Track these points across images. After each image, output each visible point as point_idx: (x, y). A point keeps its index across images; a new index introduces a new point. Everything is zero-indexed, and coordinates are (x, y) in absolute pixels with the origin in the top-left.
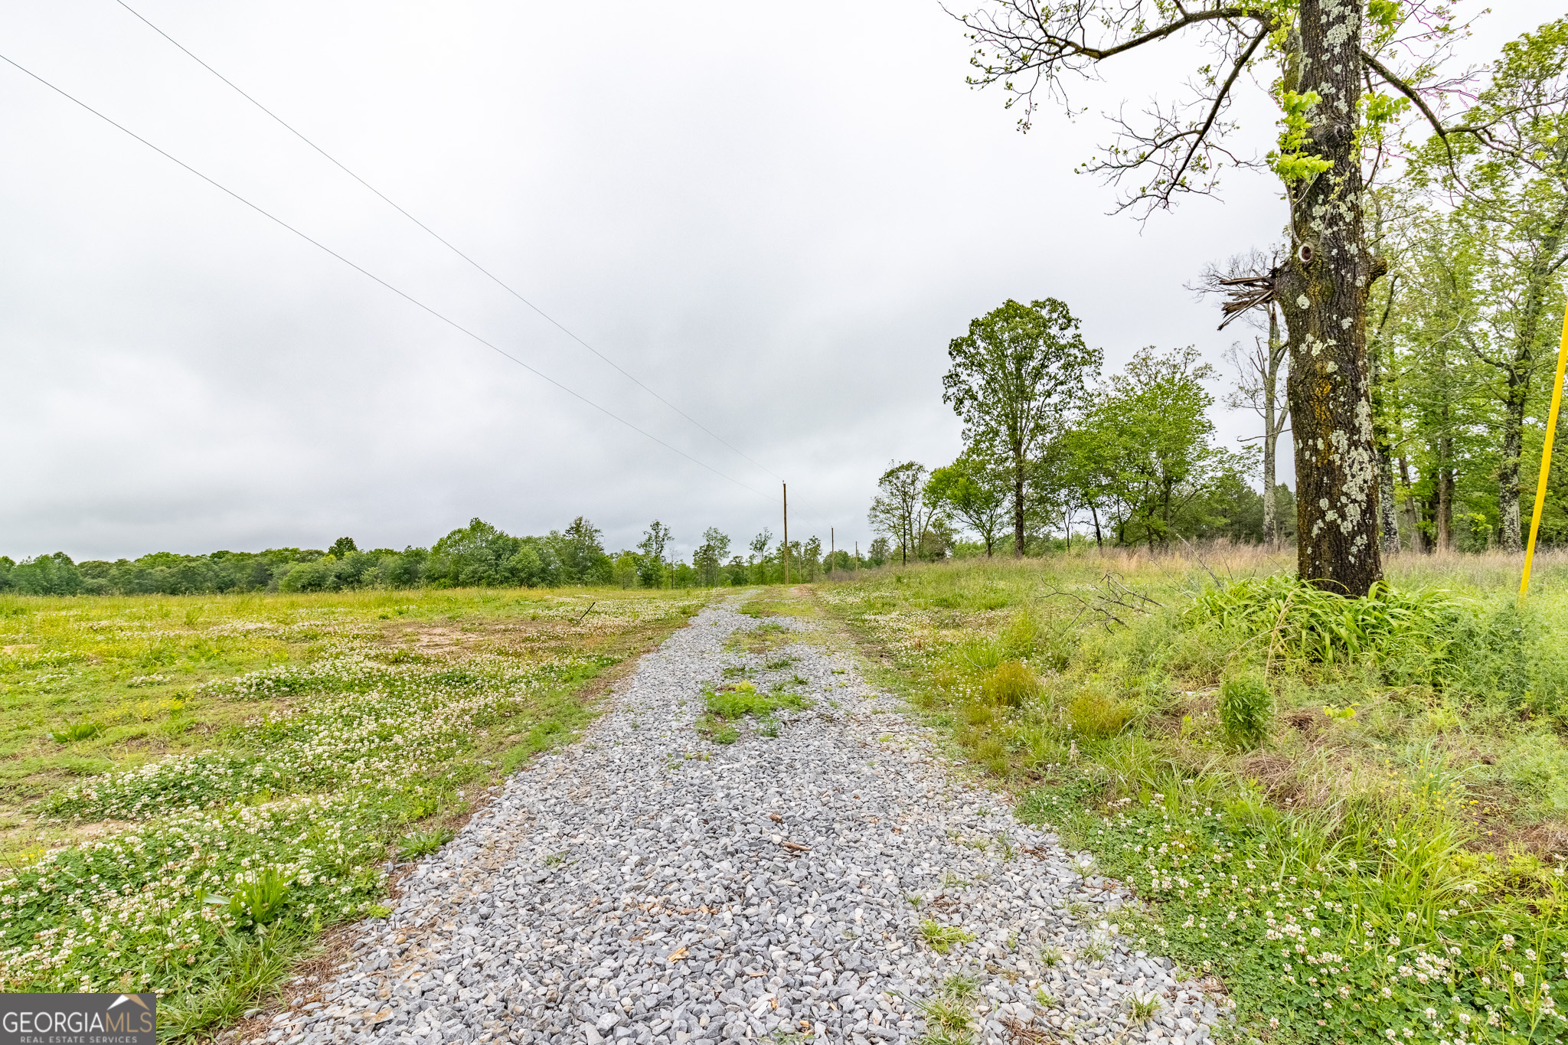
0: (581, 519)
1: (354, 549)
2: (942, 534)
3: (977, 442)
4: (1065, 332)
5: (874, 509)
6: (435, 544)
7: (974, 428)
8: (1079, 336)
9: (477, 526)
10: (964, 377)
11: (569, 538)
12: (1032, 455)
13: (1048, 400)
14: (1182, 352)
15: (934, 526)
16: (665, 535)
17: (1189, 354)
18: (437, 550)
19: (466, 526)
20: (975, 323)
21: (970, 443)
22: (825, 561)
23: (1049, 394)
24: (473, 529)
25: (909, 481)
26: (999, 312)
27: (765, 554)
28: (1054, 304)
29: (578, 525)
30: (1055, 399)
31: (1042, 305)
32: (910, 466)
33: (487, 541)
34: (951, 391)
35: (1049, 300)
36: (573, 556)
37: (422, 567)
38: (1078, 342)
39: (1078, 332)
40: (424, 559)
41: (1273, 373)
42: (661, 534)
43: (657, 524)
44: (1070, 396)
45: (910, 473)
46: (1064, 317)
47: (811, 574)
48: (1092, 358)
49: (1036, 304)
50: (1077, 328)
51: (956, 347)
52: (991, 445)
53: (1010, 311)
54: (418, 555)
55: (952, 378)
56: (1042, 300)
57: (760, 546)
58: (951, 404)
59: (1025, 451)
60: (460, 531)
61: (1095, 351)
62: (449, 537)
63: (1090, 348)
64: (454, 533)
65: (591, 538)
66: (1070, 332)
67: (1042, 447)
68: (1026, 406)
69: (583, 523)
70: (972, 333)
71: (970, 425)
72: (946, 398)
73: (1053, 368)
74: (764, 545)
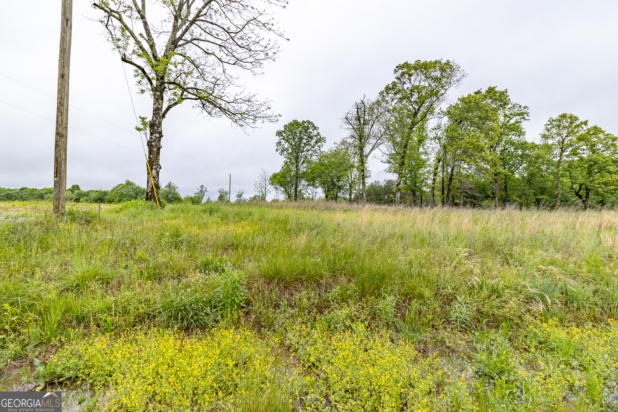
0: (170, 183)
1: (79, 189)
4: (314, 131)
6: (112, 189)
9: (128, 183)
10: (282, 143)
11: (166, 189)
13: (308, 153)
16: (205, 190)
18: (112, 191)
19: (124, 183)
20: (286, 126)
23: (308, 151)
24: (127, 184)
26: (292, 123)
28: (310, 123)
29: (170, 185)
30: (311, 152)
33: (132, 189)
34: (279, 147)
35: (308, 121)
36: (167, 196)
37: (106, 197)
38: (318, 135)
40: (107, 195)
42: (204, 190)
43: (203, 186)
44: (316, 152)
46: (314, 126)
49: (303, 122)
50: (318, 130)
51: (280, 133)
53: (295, 124)
54: (105, 193)
55: (279, 143)
56: (305, 121)
59: (299, 169)
60: (121, 184)
61: (324, 138)
62: (117, 187)
63: (322, 136)
64: (119, 185)
65: (175, 190)
66: (316, 131)
68: (301, 154)
69: (171, 184)
70: (285, 129)
71: (286, 159)
72: (278, 150)
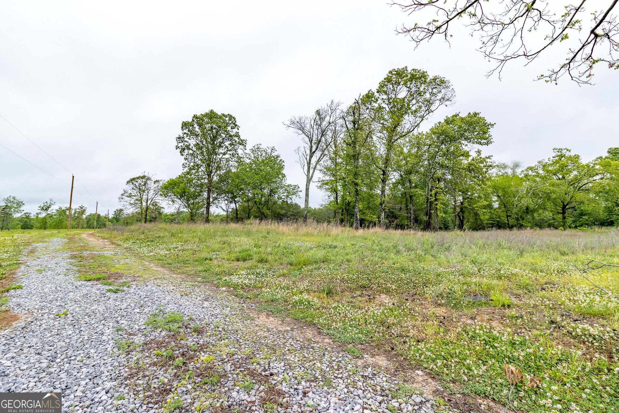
2: (156, 209)
3: (191, 169)
4: (233, 130)
5: (122, 195)
7: (188, 163)
8: (238, 133)
10: (186, 139)
12: (215, 179)
13: (224, 156)
14: (270, 148)
15: (153, 205)
17: (273, 149)
20: (195, 117)
21: (186, 169)
22: (86, 218)
23: (224, 154)
25: (143, 184)
26: (207, 114)
27: (49, 212)
28: (231, 117)
30: (227, 156)
31: (226, 116)
32: (143, 177)
34: (180, 145)
35: (228, 115)
38: (237, 135)
39: (238, 131)
41: (310, 160)
44: (233, 156)
45: (144, 180)
46: (234, 123)
47: (78, 224)
48: (242, 143)
49: (224, 115)
50: (238, 129)
51: (185, 125)
52: (198, 171)
53: (212, 115)
55: (180, 139)
56: (226, 114)
57: (46, 208)
58: (179, 150)
59: (213, 176)
61: (243, 140)
63: (242, 138)
66: (235, 130)
67: (220, 176)
68: (215, 157)
70: (193, 120)
71: (186, 162)
72: (177, 147)
73: (227, 143)
74: (49, 208)
